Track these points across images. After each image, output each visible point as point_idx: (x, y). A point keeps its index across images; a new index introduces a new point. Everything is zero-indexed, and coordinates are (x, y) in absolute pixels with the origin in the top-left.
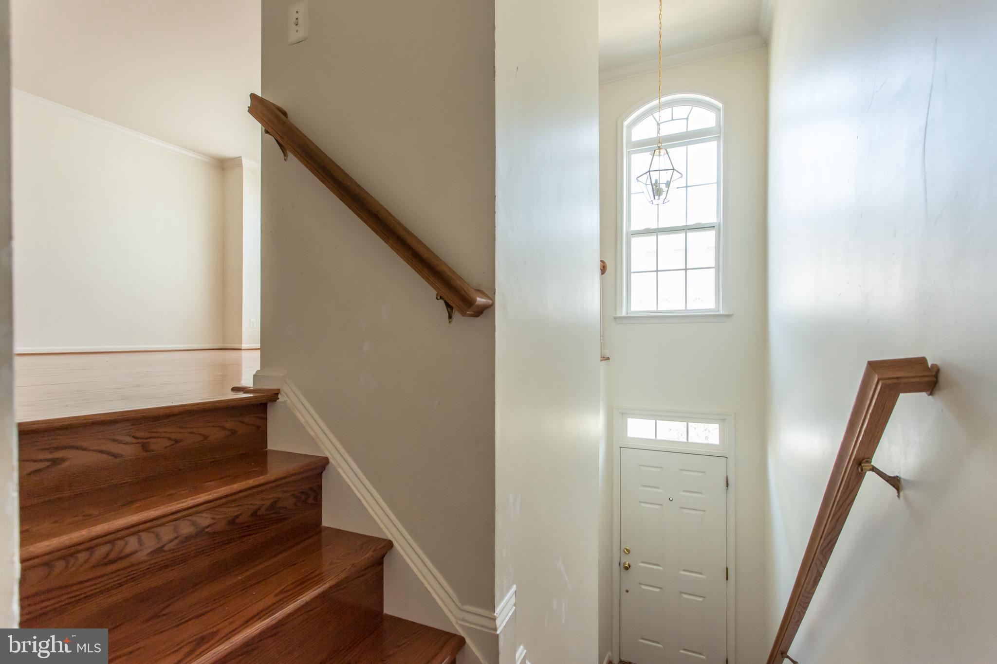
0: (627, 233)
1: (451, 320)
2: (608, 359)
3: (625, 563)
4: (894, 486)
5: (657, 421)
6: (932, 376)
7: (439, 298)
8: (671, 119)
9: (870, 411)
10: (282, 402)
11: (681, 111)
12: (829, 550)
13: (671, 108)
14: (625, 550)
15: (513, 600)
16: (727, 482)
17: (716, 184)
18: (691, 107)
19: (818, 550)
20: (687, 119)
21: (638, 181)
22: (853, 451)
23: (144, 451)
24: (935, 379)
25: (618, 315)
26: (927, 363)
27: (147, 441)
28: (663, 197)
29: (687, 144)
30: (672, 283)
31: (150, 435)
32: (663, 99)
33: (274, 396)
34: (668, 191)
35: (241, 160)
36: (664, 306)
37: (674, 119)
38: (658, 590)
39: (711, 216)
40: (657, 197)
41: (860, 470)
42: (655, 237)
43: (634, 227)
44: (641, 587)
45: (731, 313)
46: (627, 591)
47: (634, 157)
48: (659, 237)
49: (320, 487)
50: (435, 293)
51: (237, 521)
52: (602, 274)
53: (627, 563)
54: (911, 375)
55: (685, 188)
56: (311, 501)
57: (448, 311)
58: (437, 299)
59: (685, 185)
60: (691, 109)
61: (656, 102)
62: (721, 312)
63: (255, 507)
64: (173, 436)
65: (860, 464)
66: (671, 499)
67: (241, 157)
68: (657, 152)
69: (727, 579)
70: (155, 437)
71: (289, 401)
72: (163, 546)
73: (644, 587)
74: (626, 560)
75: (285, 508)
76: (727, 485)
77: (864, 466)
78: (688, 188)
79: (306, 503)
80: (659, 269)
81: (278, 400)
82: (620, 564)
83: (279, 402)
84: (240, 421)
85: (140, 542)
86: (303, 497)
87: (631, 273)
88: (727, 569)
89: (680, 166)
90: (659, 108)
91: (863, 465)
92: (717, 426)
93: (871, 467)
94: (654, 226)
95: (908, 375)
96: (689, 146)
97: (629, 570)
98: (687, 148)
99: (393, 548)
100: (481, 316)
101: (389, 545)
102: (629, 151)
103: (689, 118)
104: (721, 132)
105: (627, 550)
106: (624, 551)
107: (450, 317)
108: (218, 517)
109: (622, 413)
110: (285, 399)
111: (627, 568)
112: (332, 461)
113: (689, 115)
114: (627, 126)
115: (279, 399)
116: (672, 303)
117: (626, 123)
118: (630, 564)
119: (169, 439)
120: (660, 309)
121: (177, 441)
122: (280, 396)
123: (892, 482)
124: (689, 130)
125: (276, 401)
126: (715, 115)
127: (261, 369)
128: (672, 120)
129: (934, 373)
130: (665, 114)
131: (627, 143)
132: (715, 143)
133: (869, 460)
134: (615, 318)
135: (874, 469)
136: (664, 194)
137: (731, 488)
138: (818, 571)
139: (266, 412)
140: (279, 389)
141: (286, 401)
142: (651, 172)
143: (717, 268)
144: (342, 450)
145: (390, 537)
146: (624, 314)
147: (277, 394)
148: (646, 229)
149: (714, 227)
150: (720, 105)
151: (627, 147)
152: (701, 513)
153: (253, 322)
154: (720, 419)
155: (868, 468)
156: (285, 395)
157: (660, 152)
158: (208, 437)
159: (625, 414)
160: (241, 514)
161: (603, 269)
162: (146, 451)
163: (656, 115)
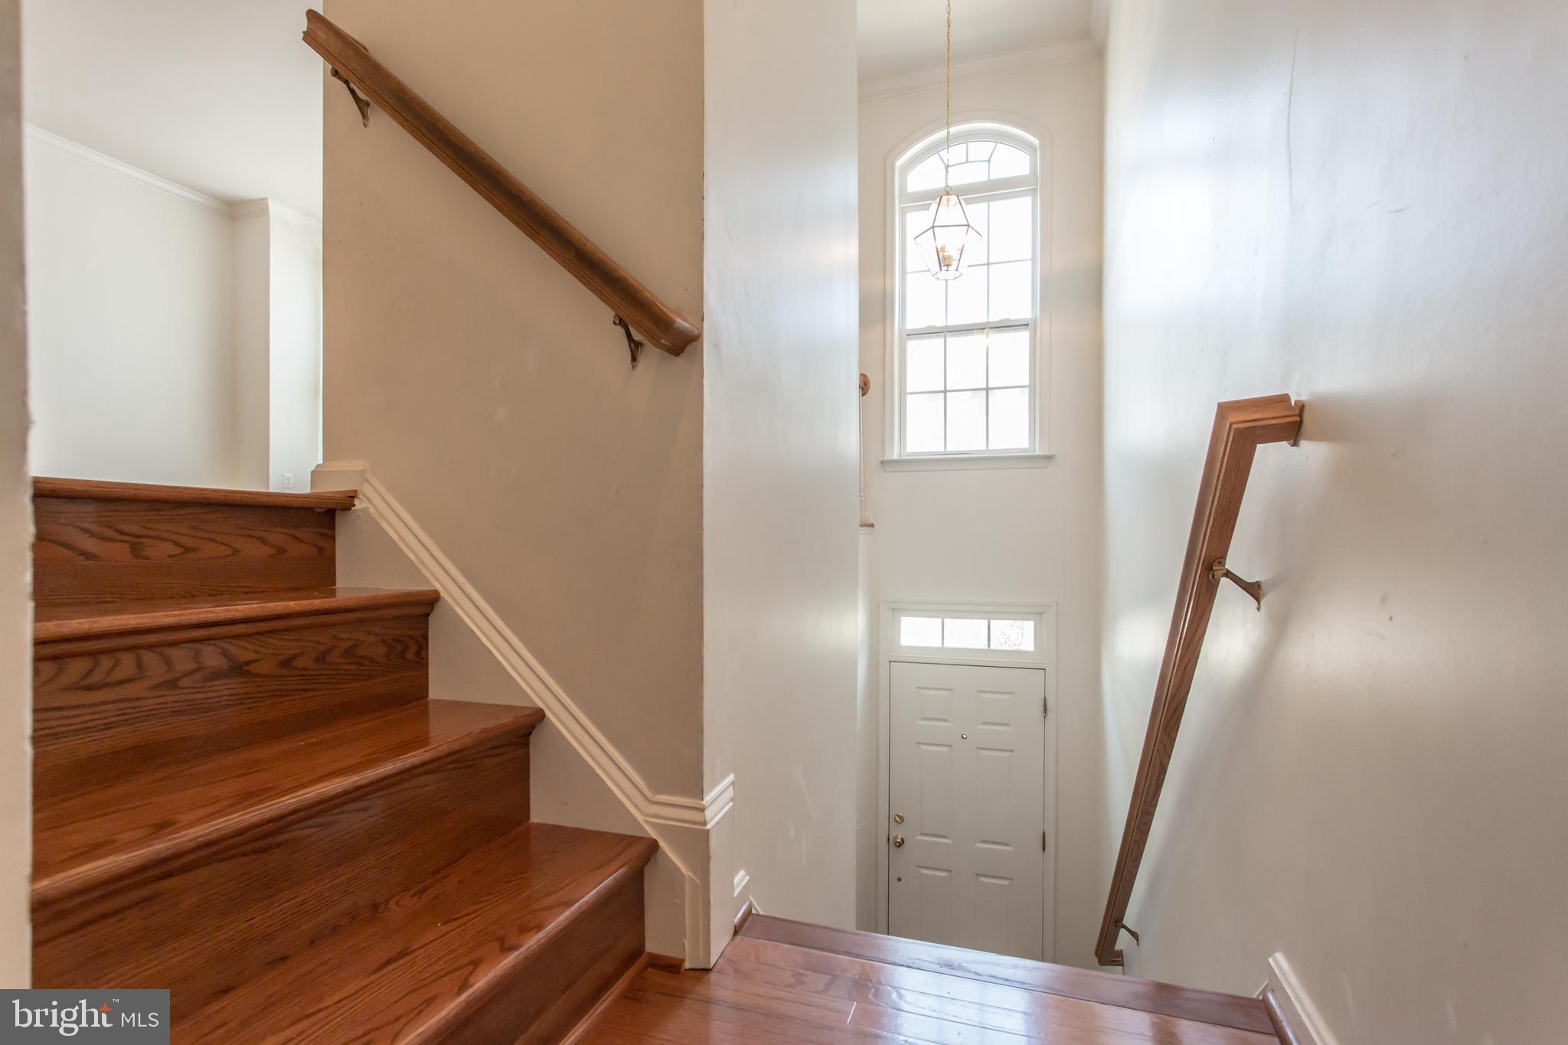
0: (901, 332)
1: (634, 364)
2: (872, 525)
3: (896, 837)
4: (1253, 596)
5: (945, 620)
6: (1295, 415)
7: (617, 322)
8: (965, 160)
9: (1222, 477)
10: (360, 510)
11: (980, 149)
12: (1175, 724)
13: (965, 144)
14: (897, 818)
15: (730, 793)
16: (1045, 705)
17: (1030, 262)
18: (994, 144)
19: (1161, 729)
20: (989, 161)
21: (917, 244)
22: (1202, 551)
23: (134, 555)
24: (1299, 419)
25: (888, 457)
26: (1290, 400)
27: (138, 540)
28: (952, 268)
29: (988, 199)
30: (966, 409)
31: (144, 532)
32: (953, 130)
33: (346, 502)
34: (959, 260)
35: (267, 204)
36: (957, 444)
37: (970, 160)
38: (944, 874)
39: (1023, 309)
40: (944, 268)
41: (1211, 577)
42: (942, 340)
43: (911, 324)
44: (921, 873)
45: (1052, 453)
46: (899, 880)
47: (911, 216)
48: (947, 339)
49: (426, 638)
50: (610, 314)
51: (295, 663)
52: (863, 395)
53: (900, 837)
54: (1270, 416)
55: (986, 267)
56: (410, 655)
57: (631, 349)
58: (615, 323)
59: (986, 262)
60: (995, 147)
61: (943, 134)
62: (1038, 452)
63: (322, 648)
64: (183, 540)
65: (1211, 569)
66: (965, 736)
67: (266, 198)
68: (945, 198)
69: (1044, 849)
70: (153, 538)
71: (372, 510)
72: (178, 679)
73: (924, 871)
74: (898, 833)
75: (372, 660)
76: (1045, 710)
77: (1216, 570)
78: (990, 266)
79: (405, 658)
80: (948, 389)
81: (353, 508)
82: (889, 839)
83: (355, 510)
84: (291, 535)
85: (140, 665)
86: (399, 648)
87: (906, 394)
88: (1044, 835)
89: (978, 222)
90: (948, 142)
91: (1214, 568)
92: (1032, 623)
93: (1225, 571)
94: (940, 323)
95: (1265, 415)
96: (991, 203)
97: (902, 847)
98: (989, 205)
99: (545, 721)
100: (681, 355)
101: (539, 716)
102: (903, 208)
103: (992, 159)
104: (1037, 181)
105: (899, 816)
106: (895, 819)
107: (634, 359)
108: (263, 650)
109: (893, 610)
110: (365, 505)
111: (900, 844)
112: (444, 596)
113: (991, 157)
114: (900, 169)
115: (354, 505)
116: (967, 440)
117: (899, 163)
118: (904, 838)
119: (176, 543)
120: (948, 449)
121: (187, 550)
122: (356, 502)
123: (1251, 591)
124: (991, 178)
125: (350, 509)
126: (1028, 157)
127: (324, 463)
128: (967, 162)
129: (1297, 412)
130: (956, 153)
131: (901, 195)
132: (1028, 200)
133: (1222, 563)
134: (882, 463)
135: (1228, 574)
136: (955, 264)
137: (1051, 715)
138: (1161, 763)
139: (333, 527)
140: (356, 491)
141: (365, 510)
142: (935, 229)
143: (1032, 387)
144: (461, 580)
145: (541, 705)
146: (896, 456)
147: (353, 497)
148: (928, 327)
149: (1027, 325)
150: (1035, 141)
151: (900, 201)
152: (1007, 754)
153: (288, 479)
154: (1034, 613)
155: (1221, 573)
156: (365, 500)
157: (948, 200)
158: (240, 551)
159: (897, 610)
160: (302, 653)
161: (864, 387)
162: (137, 557)
163: (943, 153)
